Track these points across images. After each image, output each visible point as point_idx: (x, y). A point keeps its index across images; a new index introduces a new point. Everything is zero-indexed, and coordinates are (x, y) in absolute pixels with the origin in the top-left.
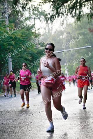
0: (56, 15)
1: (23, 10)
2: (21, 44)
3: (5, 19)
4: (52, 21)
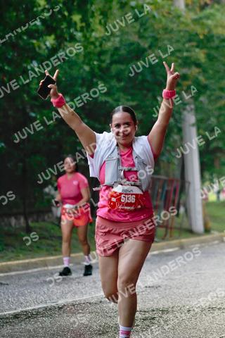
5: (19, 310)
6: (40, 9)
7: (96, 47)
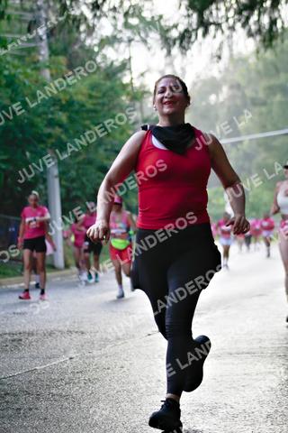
0: (197, 29)
1: (95, 15)
2: (87, 122)
3: (39, 44)
4: (184, 49)
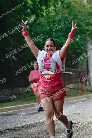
5: (24, 124)
6: (29, 4)
7: (52, 19)
